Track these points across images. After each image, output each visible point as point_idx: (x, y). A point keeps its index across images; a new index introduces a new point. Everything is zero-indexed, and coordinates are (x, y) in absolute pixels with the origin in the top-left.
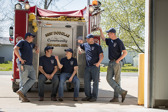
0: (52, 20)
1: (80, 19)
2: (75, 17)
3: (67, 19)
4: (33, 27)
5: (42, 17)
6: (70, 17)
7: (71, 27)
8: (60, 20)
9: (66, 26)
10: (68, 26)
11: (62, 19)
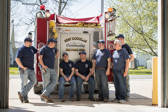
0: (70, 27)
1: (96, 25)
2: (92, 23)
3: (84, 25)
4: (53, 34)
5: (61, 24)
6: (87, 23)
7: (88, 32)
8: (77, 26)
9: (83, 32)
10: (85, 32)
11: (80, 25)
